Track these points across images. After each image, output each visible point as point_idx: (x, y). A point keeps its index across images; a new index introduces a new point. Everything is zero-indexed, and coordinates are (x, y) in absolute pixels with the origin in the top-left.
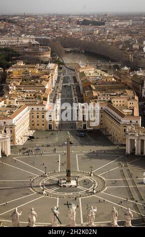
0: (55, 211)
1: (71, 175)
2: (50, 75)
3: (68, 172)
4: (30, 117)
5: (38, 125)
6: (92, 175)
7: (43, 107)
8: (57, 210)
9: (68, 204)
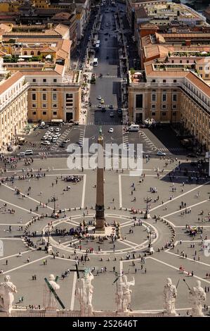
0: (52, 283)
1: (106, 215)
2: (75, 13)
3: (100, 210)
4: (28, 97)
5: (45, 113)
6: (149, 216)
7: (55, 76)
8: (56, 280)
9: (77, 271)
